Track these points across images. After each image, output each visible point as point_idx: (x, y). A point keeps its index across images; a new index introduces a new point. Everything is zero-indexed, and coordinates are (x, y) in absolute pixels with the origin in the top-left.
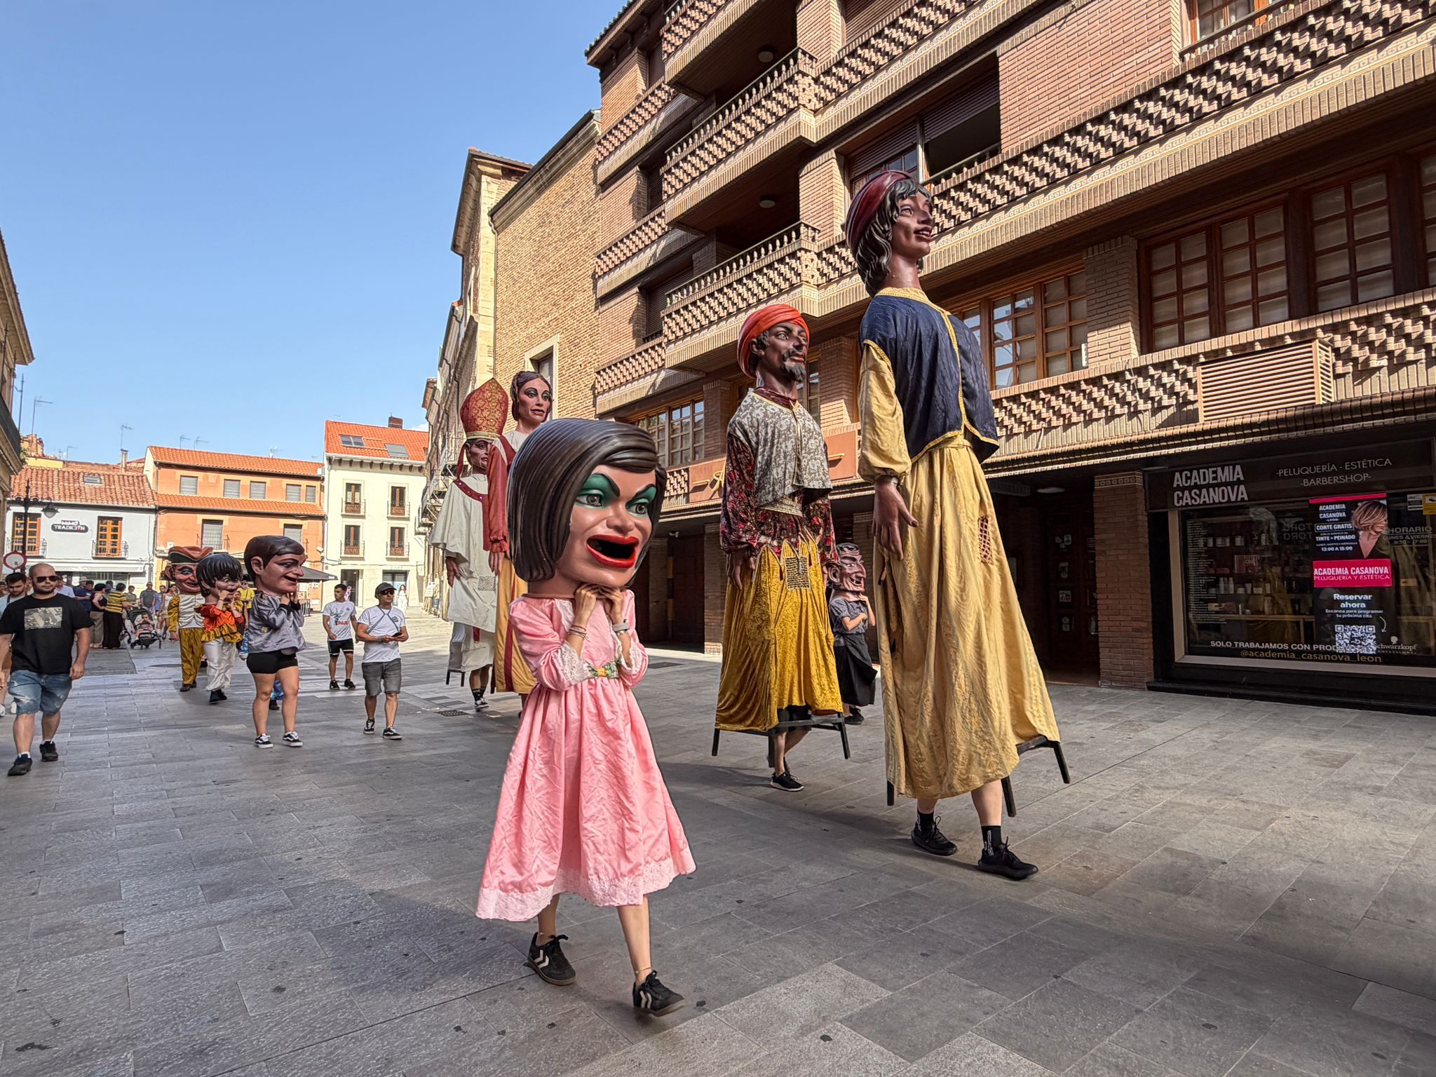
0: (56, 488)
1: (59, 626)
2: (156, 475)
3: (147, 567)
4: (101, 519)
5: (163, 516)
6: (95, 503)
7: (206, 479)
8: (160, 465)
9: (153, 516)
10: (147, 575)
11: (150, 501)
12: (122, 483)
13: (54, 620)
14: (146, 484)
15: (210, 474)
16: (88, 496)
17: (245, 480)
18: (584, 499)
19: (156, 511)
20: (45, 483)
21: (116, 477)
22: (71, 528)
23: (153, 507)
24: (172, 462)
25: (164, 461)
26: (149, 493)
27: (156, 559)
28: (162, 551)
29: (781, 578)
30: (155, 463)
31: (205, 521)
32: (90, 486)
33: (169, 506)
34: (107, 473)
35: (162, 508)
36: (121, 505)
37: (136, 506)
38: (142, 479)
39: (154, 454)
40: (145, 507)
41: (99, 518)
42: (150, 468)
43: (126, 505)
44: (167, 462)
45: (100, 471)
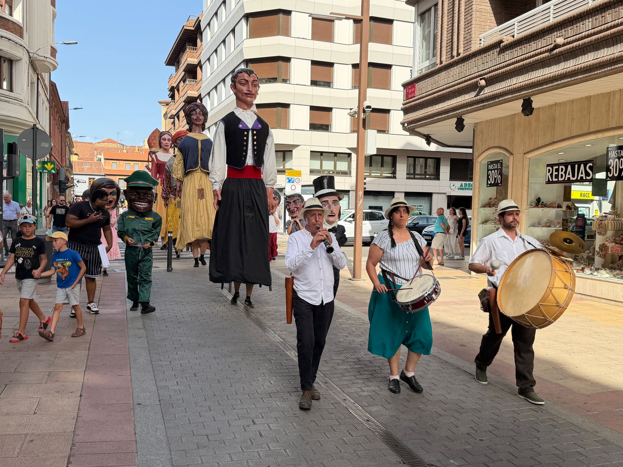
0: (77, 169)
1: (64, 214)
2: (105, 163)
4: (90, 179)
6: (88, 174)
7: (119, 163)
8: (105, 159)
11: (103, 172)
12: (95, 166)
13: (63, 212)
14: (102, 166)
15: (121, 162)
16: (86, 171)
17: (132, 163)
20: (74, 167)
21: (93, 163)
23: (104, 174)
24: (109, 158)
25: (107, 158)
26: (103, 169)
29: (175, 206)
31: (119, 179)
32: (86, 167)
33: (108, 174)
34: (90, 162)
35: (106, 175)
36: (95, 174)
37: (99, 174)
38: (101, 164)
39: (104, 155)
40: (102, 174)
41: (89, 178)
42: (103, 160)
43: (96, 174)
44: (108, 158)
45: (89, 161)
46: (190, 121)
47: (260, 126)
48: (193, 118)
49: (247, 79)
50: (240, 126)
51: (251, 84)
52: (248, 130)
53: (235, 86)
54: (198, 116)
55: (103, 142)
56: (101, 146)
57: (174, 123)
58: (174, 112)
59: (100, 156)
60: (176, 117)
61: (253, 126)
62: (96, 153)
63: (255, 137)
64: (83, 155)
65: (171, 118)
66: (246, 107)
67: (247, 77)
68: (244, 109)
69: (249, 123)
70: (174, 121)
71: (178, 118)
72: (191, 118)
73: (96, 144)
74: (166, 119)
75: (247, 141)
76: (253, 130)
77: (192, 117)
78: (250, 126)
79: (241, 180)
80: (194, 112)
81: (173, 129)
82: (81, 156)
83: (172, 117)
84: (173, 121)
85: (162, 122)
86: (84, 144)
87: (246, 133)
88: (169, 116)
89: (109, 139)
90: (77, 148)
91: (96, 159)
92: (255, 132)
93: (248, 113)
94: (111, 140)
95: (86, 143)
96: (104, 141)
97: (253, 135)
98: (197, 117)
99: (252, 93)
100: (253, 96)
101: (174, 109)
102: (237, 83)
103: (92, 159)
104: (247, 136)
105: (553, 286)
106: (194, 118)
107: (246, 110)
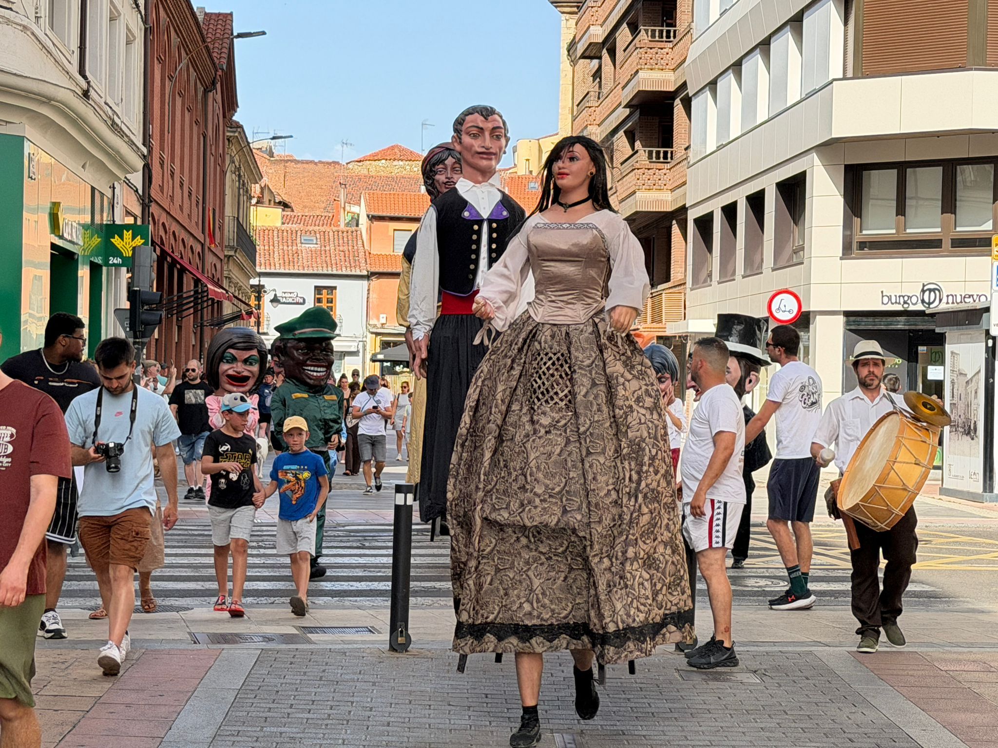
0: (276, 254)
2: (369, 230)
3: (361, 344)
4: (318, 289)
5: (375, 282)
6: (311, 272)
8: (373, 218)
9: (365, 283)
10: (361, 354)
11: (363, 265)
12: (336, 242)
14: (360, 242)
16: (306, 264)
18: (225, 361)
19: (368, 277)
20: (267, 248)
21: (331, 234)
22: (290, 300)
23: (365, 273)
24: (384, 214)
25: (376, 214)
26: (362, 254)
27: (369, 335)
28: (375, 326)
30: (368, 216)
32: (307, 247)
33: (381, 270)
34: (322, 229)
35: (373, 274)
36: (335, 272)
37: (349, 273)
38: (356, 235)
39: (368, 206)
40: (358, 273)
41: (316, 287)
42: (364, 221)
43: (340, 272)
44: (380, 214)
45: (316, 228)
46: (433, 188)
47: (505, 213)
48: (438, 181)
49: (481, 125)
50: (466, 214)
51: (490, 134)
52: (480, 222)
53: (460, 139)
54: (449, 176)
55: (374, 158)
56: (366, 172)
57: (597, 74)
58: (598, 33)
59: (355, 209)
60: (605, 54)
61: (491, 214)
62: (342, 198)
63: (495, 235)
64: (305, 207)
65: (591, 58)
66: (480, 179)
67: (482, 121)
68: (477, 182)
69: (484, 208)
70: (600, 68)
71: (612, 53)
72: (434, 179)
73: (350, 166)
74: (574, 63)
75: (478, 242)
76: (490, 221)
77: (437, 177)
78: (485, 214)
79: (464, 317)
80: (441, 166)
81: (593, 95)
82: (298, 211)
83: (592, 53)
84: (597, 67)
85: (562, 75)
86: (312, 166)
87: (476, 227)
88: (581, 48)
89: (393, 148)
90: (287, 183)
91: (344, 219)
92: (494, 225)
93: (484, 189)
94: (402, 149)
95: (316, 164)
96: (376, 154)
97: (491, 231)
98: (447, 178)
99: (491, 150)
100: (493, 157)
101: (600, 22)
102: (462, 133)
103: (333, 220)
104: (479, 233)
105: (896, 459)
106: (441, 181)
107: (480, 183)
